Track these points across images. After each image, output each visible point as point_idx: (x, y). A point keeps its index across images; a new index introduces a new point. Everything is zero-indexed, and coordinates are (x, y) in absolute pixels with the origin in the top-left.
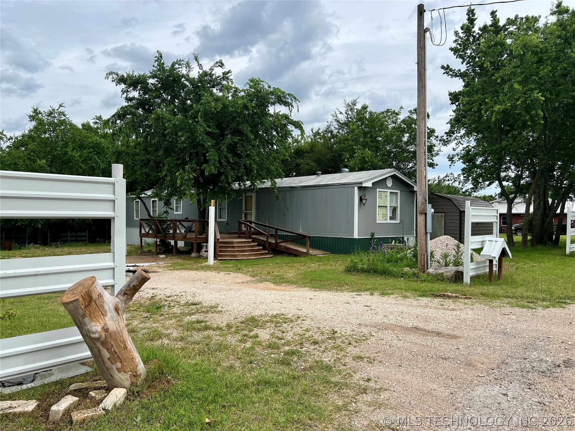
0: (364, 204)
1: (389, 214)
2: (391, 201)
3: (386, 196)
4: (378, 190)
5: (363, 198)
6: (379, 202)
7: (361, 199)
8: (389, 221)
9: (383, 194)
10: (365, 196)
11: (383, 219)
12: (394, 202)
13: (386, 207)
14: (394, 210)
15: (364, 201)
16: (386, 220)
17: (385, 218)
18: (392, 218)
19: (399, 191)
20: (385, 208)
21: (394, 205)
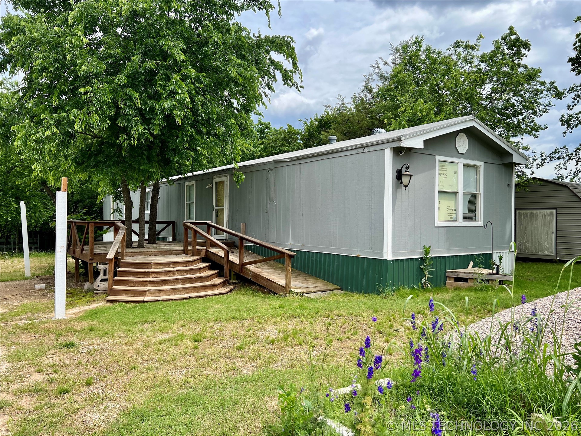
0: (406, 187)
1: (462, 209)
2: (466, 184)
3: (455, 172)
4: (438, 158)
5: (403, 172)
6: (440, 184)
7: (399, 176)
8: (461, 223)
9: (450, 169)
10: (407, 168)
11: (449, 218)
12: (473, 184)
13: (455, 193)
14: (472, 200)
15: (405, 180)
16: (456, 220)
17: (454, 216)
18: (470, 215)
19: (481, 164)
20: (453, 196)
21: (472, 191)
